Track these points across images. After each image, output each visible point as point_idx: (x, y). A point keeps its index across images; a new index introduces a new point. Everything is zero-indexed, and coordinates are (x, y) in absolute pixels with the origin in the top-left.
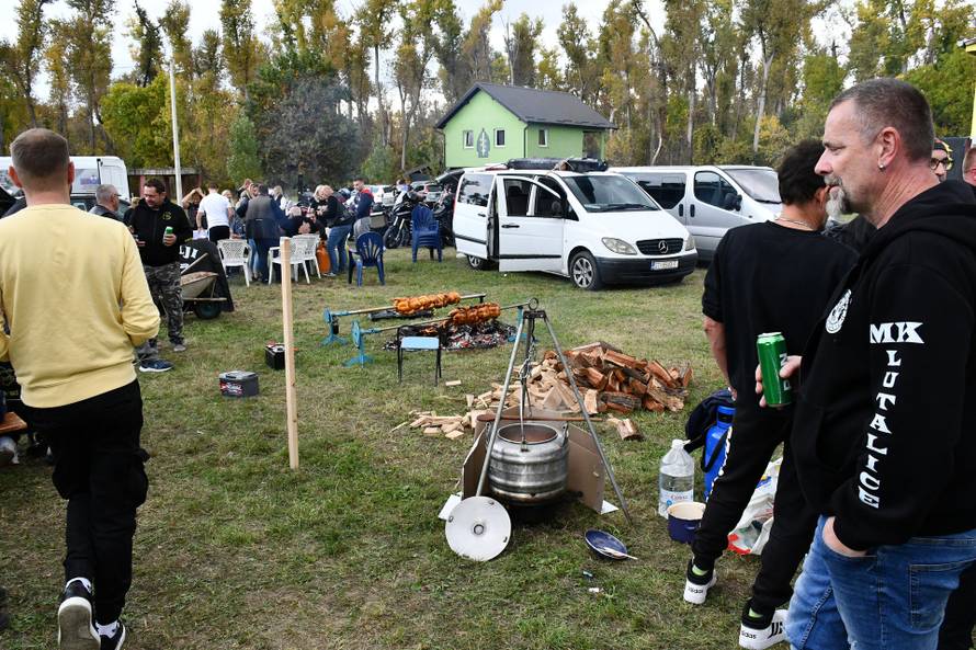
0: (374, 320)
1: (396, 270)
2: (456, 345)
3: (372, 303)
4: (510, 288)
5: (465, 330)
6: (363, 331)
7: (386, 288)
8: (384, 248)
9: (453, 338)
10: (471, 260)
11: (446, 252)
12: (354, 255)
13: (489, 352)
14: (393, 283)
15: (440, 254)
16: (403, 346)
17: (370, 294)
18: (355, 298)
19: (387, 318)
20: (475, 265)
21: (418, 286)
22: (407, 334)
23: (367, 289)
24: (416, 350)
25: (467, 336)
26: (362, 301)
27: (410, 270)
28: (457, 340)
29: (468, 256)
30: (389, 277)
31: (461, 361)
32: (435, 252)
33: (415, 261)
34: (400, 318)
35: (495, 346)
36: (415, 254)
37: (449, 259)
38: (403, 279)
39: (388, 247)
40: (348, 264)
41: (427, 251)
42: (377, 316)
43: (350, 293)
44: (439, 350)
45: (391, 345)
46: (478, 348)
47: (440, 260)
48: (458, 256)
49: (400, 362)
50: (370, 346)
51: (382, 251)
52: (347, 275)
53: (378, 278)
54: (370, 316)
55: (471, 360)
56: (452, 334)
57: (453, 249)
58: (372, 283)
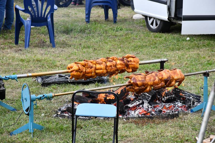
0: (45, 85)
1: (67, 31)
2: (134, 114)
3: (42, 66)
4: (193, 53)
5: (145, 98)
6: (33, 96)
7: (57, 50)
8: (55, 7)
9: (130, 106)
10: (150, 22)
11: (123, 12)
12: (21, 13)
13: (170, 122)
14: (64, 45)
15: (115, 14)
16: (77, 113)
17: (39, 57)
18: (22, 60)
19: (59, 83)
20: (154, 27)
21: (91, 50)
22: (81, 101)
23: (36, 50)
24: (90, 118)
25: (146, 105)
26: (31, 64)
27: (82, 31)
28: (135, 108)
29: (146, 17)
30: (60, 38)
31: (139, 131)
32: (110, 12)
33: (88, 21)
34: (73, 83)
35: (177, 116)
36: (88, 14)
37: (125, 20)
38: (76, 41)
39: (59, 6)
40: (14, 23)
41: (101, 11)
42: (47, 80)
43: (17, 55)
44: (116, 119)
45: (63, 112)
46: (158, 117)
47: (115, 21)
48: (136, 17)
49: (74, 131)
50: (40, 113)
51: (52, 10)
52: (13, 35)
53: (48, 40)
54: (40, 80)
55: (151, 131)
56: (129, 101)
57: (130, 9)
58: (41, 45)
